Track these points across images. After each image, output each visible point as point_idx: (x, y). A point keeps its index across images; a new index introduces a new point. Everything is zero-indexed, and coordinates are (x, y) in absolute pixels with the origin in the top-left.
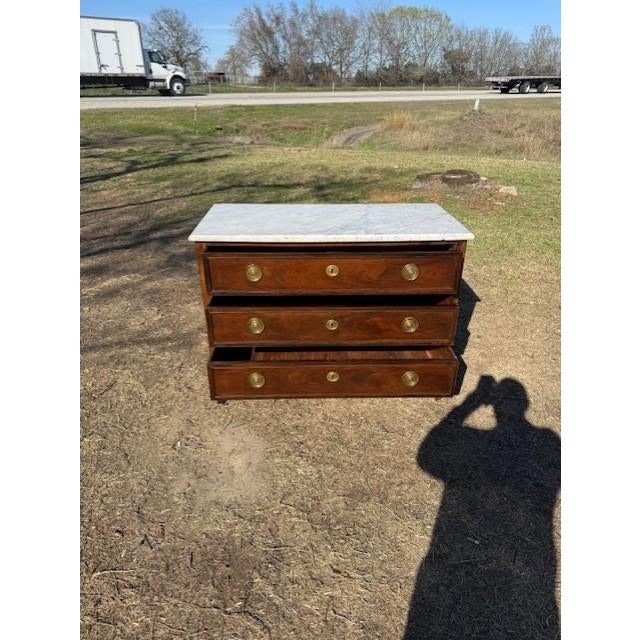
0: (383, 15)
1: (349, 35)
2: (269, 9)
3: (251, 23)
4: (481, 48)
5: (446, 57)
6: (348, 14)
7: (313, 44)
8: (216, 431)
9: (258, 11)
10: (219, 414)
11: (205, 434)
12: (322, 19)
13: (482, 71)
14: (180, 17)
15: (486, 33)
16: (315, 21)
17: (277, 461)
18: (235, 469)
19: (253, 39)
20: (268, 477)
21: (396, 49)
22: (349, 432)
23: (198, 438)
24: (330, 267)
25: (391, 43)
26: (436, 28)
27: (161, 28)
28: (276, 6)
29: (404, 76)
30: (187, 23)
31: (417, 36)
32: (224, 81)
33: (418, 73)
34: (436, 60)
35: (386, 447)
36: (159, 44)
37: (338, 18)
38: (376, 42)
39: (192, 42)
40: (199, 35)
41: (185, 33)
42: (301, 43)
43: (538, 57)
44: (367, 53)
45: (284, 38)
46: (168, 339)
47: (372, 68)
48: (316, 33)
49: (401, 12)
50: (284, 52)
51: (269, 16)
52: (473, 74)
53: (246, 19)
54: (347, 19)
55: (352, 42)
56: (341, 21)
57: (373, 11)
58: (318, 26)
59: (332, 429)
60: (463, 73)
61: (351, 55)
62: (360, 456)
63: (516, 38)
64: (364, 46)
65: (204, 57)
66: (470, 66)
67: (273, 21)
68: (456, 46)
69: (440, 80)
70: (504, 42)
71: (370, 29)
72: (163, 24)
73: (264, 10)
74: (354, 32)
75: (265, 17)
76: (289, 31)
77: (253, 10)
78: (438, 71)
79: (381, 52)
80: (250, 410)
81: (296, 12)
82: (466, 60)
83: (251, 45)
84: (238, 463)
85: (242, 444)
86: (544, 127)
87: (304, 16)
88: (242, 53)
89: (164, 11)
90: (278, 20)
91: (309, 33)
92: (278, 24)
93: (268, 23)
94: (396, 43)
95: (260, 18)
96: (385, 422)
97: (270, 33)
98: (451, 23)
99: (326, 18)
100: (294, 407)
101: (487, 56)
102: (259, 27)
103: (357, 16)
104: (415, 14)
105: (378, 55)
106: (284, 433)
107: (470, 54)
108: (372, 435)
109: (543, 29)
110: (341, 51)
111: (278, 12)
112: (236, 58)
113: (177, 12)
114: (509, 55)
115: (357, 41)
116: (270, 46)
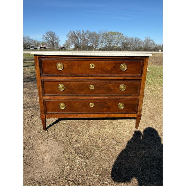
0: (106, 34)
1: (97, 38)
2: (77, 32)
3: (72, 35)
4: (132, 42)
5: (123, 44)
6: (97, 33)
7: (88, 40)
8: (40, 142)
9: (74, 32)
10: (43, 134)
11: (35, 143)
12: (90, 34)
13: (132, 47)
14: (53, 33)
15: (133, 38)
16: (89, 35)
17: (66, 156)
18: (45, 160)
19: (72, 39)
20: (60, 164)
21: (110, 42)
22: (100, 143)
23: (31, 145)
24: (91, 65)
25: (108, 40)
26: (120, 37)
27: (48, 36)
28: (78, 31)
29: (112, 48)
30: (55, 35)
31: (115, 39)
32: (64, 49)
33: (115, 48)
34: (120, 45)
35: (117, 149)
36: (48, 40)
37: (94, 34)
38: (105, 40)
39: (57, 40)
40: (58, 38)
41: (55, 37)
42: (85, 40)
43: (147, 44)
44: (102, 43)
45: (80, 39)
46: (30, 107)
47: (104, 46)
48: (89, 38)
49: (111, 33)
50: (80, 42)
51: (77, 33)
52: (130, 48)
53: (71, 34)
54: (97, 34)
55: (98, 40)
56: (95, 35)
57: (104, 33)
58: (89, 36)
59: (92, 141)
60: (127, 48)
61: (98, 43)
62: (105, 154)
63: (141, 40)
64: (101, 41)
65: (59, 43)
66: (129, 46)
67: (78, 34)
68: (125, 41)
69: (121, 50)
70: (138, 40)
71: (103, 37)
72: (49, 35)
73: (75, 32)
74: (98, 38)
75: (75, 34)
76: (82, 37)
77: (72, 32)
78: (121, 47)
79: (106, 42)
80: (57, 133)
81: (84, 32)
82: (128, 45)
83: (71, 40)
84: (47, 157)
85: (51, 148)
86: (151, 59)
87: (86, 33)
88: (69, 42)
89: (49, 32)
90: (79, 34)
91: (87, 38)
92: (79, 35)
93: (76, 35)
94: (109, 40)
95: (74, 34)
96: (115, 138)
97: (77, 37)
98: (124, 36)
99: (91, 34)
100: (76, 132)
101: (133, 44)
102: (74, 36)
103: (99, 33)
104: (114, 33)
105: (105, 43)
106: (70, 143)
107: (129, 43)
108: (111, 144)
109: (148, 37)
110: (95, 42)
111: (79, 32)
112: (68, 44)
113: (53, 32)
114: (139, 43)
115: (99, 40)
116: (77, 40)
